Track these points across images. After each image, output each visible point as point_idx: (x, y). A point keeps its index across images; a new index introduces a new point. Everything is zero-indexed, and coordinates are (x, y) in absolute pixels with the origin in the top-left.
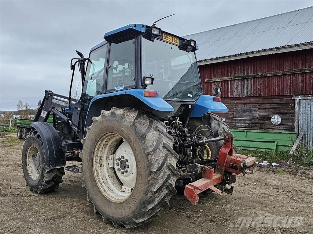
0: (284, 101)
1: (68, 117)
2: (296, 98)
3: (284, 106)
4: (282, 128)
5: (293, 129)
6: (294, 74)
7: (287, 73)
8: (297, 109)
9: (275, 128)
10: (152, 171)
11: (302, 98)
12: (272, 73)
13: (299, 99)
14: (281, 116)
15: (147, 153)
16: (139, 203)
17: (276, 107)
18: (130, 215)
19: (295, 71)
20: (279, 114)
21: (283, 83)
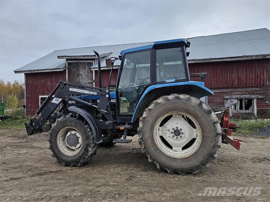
1: (91, 103)
10: (218, 133)
15: (214, 122)
16: (207, 155)
18: (198, 164)
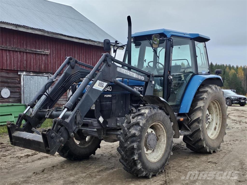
0: (11, 75)
2: (22, 74)
3: (12, 80)
4: (11, 101)
5: (20, 101)
6: (20, 52)
7: (16, 50)
8: (22, 84)
9: (5, 101)
11: (26, 74)
12: (3, 46)
13: (24, 75)
14: (9, 89)
17: (5, 80)
19: (22, 49)
20: (8, 87)
21: (12, 58)
